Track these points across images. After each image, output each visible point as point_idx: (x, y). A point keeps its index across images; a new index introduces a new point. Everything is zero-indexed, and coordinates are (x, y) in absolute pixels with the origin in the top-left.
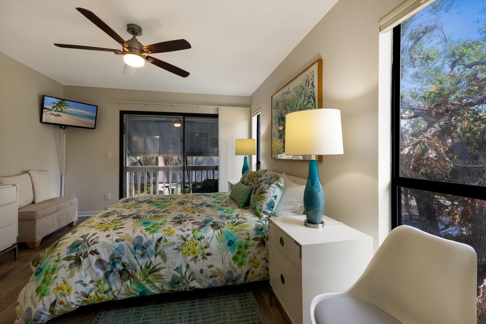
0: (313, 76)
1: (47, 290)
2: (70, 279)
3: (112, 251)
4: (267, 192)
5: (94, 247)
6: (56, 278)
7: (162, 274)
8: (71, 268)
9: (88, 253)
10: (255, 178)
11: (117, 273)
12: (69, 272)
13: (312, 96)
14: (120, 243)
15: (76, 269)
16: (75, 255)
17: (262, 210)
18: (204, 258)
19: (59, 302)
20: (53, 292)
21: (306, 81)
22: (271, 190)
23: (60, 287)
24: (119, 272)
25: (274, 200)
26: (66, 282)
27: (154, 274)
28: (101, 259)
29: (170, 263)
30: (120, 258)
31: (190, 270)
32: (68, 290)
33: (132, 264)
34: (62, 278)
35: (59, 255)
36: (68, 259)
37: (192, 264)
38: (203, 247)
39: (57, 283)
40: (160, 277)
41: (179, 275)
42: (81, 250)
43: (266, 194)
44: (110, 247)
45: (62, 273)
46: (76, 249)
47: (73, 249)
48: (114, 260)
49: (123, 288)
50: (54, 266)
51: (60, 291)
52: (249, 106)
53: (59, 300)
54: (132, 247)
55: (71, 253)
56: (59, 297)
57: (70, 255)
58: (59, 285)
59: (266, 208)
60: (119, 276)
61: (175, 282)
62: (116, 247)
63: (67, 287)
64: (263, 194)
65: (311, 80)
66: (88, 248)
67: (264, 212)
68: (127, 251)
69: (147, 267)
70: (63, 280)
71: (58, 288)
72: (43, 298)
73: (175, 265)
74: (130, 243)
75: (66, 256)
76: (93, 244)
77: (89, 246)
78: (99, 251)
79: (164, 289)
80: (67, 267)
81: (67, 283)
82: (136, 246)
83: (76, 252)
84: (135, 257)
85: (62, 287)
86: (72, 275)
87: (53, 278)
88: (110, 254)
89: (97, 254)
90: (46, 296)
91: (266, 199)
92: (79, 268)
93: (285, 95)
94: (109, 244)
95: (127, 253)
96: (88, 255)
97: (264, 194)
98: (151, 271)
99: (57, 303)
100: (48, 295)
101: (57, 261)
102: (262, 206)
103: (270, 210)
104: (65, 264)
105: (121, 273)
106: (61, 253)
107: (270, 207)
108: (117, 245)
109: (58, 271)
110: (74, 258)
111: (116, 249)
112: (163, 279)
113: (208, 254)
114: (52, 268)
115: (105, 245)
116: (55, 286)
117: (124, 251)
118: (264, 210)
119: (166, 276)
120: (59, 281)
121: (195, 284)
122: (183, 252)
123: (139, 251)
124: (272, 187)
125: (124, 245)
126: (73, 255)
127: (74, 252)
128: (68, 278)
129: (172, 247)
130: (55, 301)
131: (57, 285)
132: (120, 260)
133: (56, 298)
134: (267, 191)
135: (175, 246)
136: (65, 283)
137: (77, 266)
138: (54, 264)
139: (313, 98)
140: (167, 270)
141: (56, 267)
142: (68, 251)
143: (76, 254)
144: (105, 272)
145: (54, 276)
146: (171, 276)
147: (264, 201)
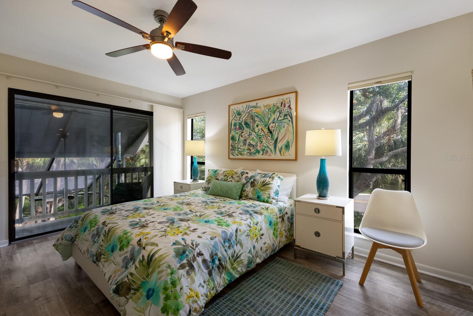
0: (290, 101)
1: (180, 303)
2: (193, 285)
3: (211, 249)
4: (272, 184)
5: (198, 249)
6: (181, 289)
7: (242, 259)
8: (189, 275)
9: (196, 256)
10: (235, 175)
11: (216, 268)
12: (189, 279)
13: (289, 115)
14: (214, 240)
15: (193, 274)
16: (187, 262)
17: (271, 197)
18: (261, 238)
19: (194, 310)
20: (186, 303)
21: (282, 103)
22: (275, 182)
23: (190, 295)
24: (217, 267)
25: (278, 189)
26: (191, 288)
27: (237, 261)
28: (205, 259)
29: (245, 248)
30: (216, 254)
31: (256, 250)
32: (197, 296)
33: (224, 257)
34: (186, 286)
35: (170, 267)
36: (182, 267)
37: (256, 244)
38: (259, 230)
39: (186, 293)
40: (241, 262)
41: (251, 256)
42: (189, 255)
43: (272, 185)
44: (209, 246)
45: (185, 282)
46: (185, 255)
47: (182, 256)
48: (213, 256)
49: (221, 281)
50: (171, 279)
51: (191, 299)
52: (181, 107)
53: (193, 308)
54: (222, 241)
55: (182, 261)
56: (192, 305)
57: (182, 263)
58: (188, 294)
59: (274, 195)
60: (217, 270)
61: (250, 262)
62: (213, 245)
63: (194, 292)
64: (268, 185)
65: (288, 103)
66: (194, 252)
67: (273, 198)
68: (220, 246)
69: (233, 256)
70: (188, 288)
71: (189, 297)
72: (179, 313)
73: (248, 249)
74: (220, 238)
75: (179, 265)
76: (196, 246)
77: (194, 249)
78: (203, 252)
79: (243, 271)
80: (185, 275)
81: (192, 290)
82: (225, 240)
83: (186, 259)
84: (225, 250)
85: (192, 295)
86: (193, 281)
87: (179, 290)
88: (209, 252)
89: (201, 256)
90: (181, 309)
91: (272, 189)
92: (195, 272)
93: (252, 108)
94: (208, 243)
95: (220, 248)
96: (195, 258)
97: (270, 185)
98: (235, 258)
99: (192, 312)
100: (183, 308)
101: (172, 273)
102: (270, 194)
103: (277, 196)
104: (182, 273)
105: (218, 268)
106: (170, 264)
107: (276, 194)
108: (213, 242)
109: (180, 283)
110: (186, 265)
111: (213, 246)
112: (243, 262)
113: (262, 235)
114: (169, 282)
115: (205, 245)
116: (186, 297)
117: (218, 247)
118: (272, 197)
119: (245, 259)
120: (186, 290)
121: (259, 261)
122: (250, 237)
123: (227, 244)
124: (275, 179)
125: (217, 241)
126: (185, 262)
127: (184, 259)
128: (191, 284)
129: (245, 234)
130: (190, 311)
131: (186, 295)
132: (217, 256)
133: (190, 307)
134: (272, 182)
135: (246, 234)
136: (191, 291)
137: (192, 271)
138: (169, 277)
139: (290, 116)
140: (244, 254)
141: (174, 279)
142: (178, 260)
143: (187, 260)
144: (208, 270)
145: (178, 288)
146: (247, 258)
147: (271, 190)
